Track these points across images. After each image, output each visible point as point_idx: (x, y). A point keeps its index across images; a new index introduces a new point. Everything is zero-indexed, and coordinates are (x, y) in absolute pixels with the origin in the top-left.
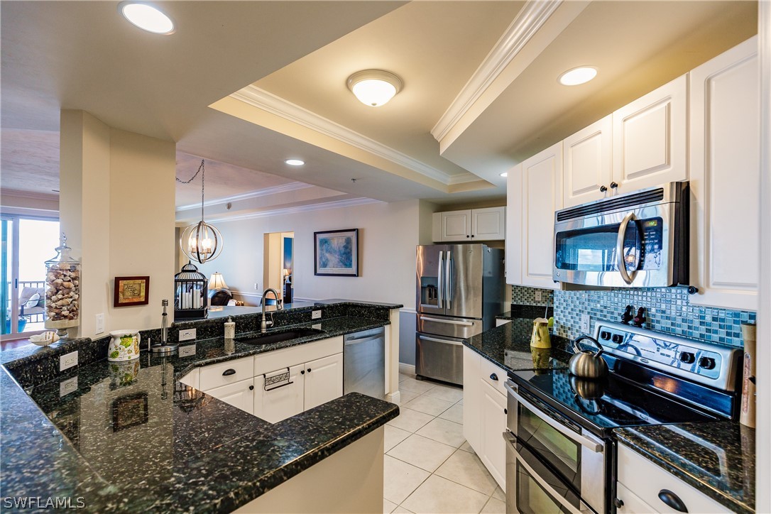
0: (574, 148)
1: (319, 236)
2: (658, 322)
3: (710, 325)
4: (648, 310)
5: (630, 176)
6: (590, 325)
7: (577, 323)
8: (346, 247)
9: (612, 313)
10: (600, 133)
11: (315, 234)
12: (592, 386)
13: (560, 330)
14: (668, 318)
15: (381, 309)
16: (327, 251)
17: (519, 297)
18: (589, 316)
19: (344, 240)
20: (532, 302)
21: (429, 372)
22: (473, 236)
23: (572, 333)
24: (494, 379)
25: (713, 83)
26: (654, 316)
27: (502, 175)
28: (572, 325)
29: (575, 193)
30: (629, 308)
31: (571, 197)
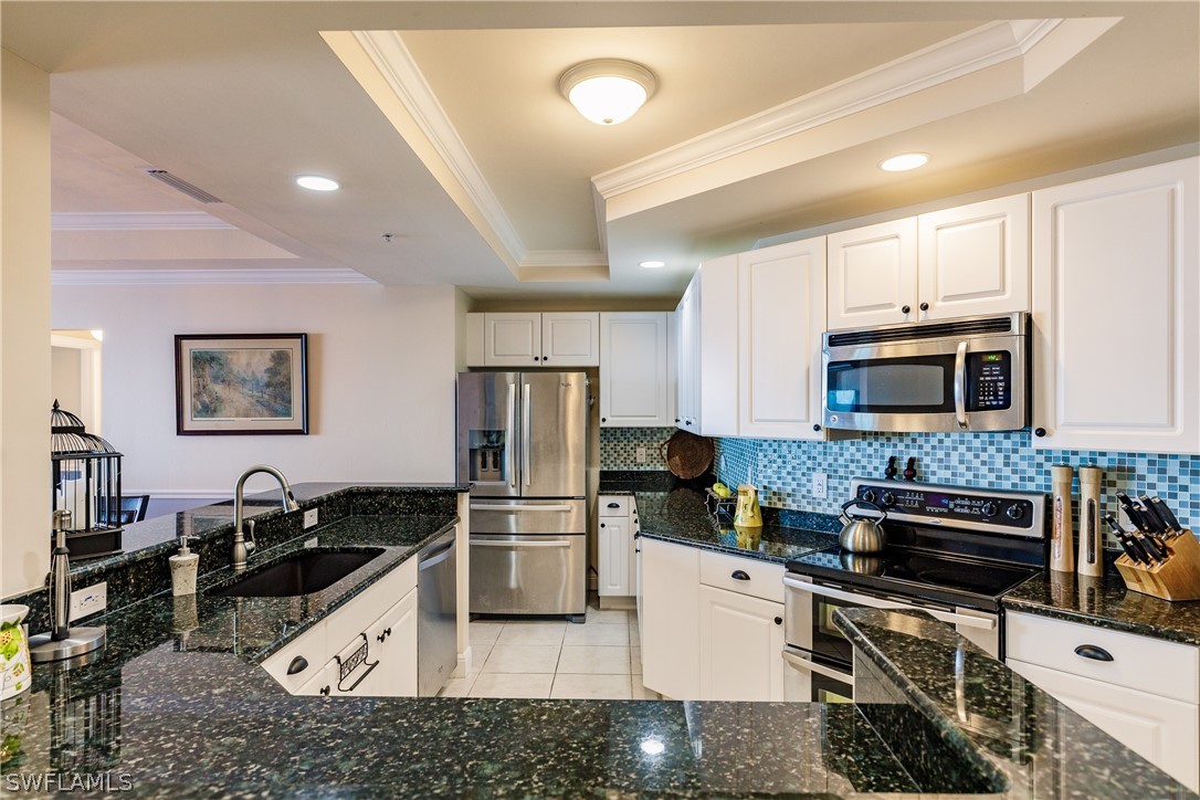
0: (848, 249)
1: (187, 345)
2: (934, 473)
3: (1000, 470)
4: (920, 460)
5: (946, 298)
6: (828, 487)
7: (804, 486)
8: (273, 372)
9: (864, 467)
10: (897, 237)
11: (179, 338)
12: (874, 563)
13: (770, 498)
14: (947, 468)
15: (440, 495)
16: (216, 379)
17: (622, 459)
18: (826, 475)
19: (268, 356)
20: (632, 465)
21: (488, 603)
22: (546, 358)
23: (794, 501)
24: (741, 578)
25: (1061, 213)
26: (927, 466)
27: (642, 265)
28: (794, 490)
29: (849, 310)
30: (892, 460)
31: (843, 315)
